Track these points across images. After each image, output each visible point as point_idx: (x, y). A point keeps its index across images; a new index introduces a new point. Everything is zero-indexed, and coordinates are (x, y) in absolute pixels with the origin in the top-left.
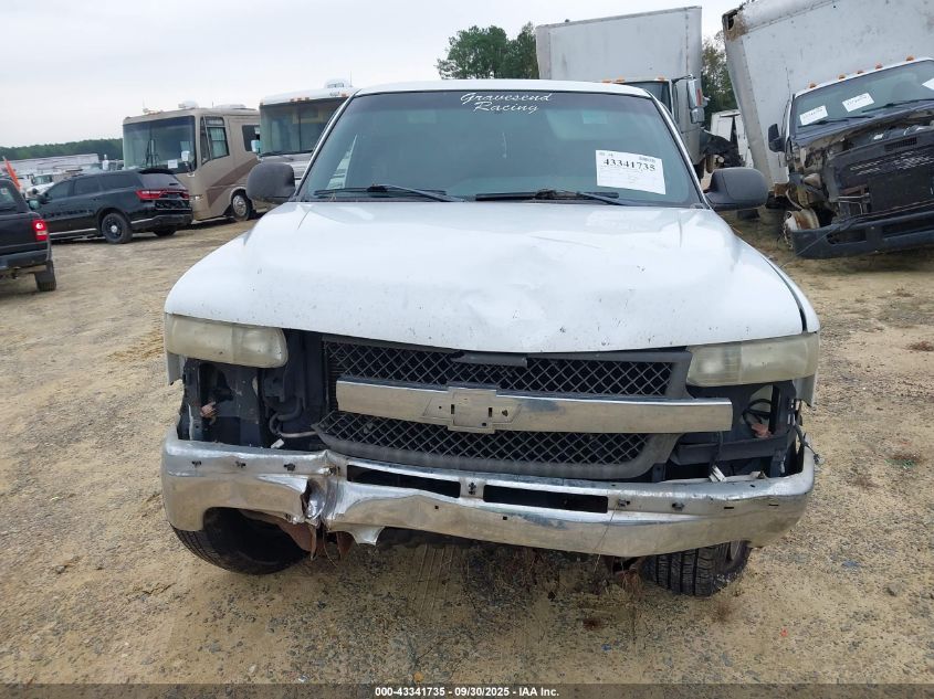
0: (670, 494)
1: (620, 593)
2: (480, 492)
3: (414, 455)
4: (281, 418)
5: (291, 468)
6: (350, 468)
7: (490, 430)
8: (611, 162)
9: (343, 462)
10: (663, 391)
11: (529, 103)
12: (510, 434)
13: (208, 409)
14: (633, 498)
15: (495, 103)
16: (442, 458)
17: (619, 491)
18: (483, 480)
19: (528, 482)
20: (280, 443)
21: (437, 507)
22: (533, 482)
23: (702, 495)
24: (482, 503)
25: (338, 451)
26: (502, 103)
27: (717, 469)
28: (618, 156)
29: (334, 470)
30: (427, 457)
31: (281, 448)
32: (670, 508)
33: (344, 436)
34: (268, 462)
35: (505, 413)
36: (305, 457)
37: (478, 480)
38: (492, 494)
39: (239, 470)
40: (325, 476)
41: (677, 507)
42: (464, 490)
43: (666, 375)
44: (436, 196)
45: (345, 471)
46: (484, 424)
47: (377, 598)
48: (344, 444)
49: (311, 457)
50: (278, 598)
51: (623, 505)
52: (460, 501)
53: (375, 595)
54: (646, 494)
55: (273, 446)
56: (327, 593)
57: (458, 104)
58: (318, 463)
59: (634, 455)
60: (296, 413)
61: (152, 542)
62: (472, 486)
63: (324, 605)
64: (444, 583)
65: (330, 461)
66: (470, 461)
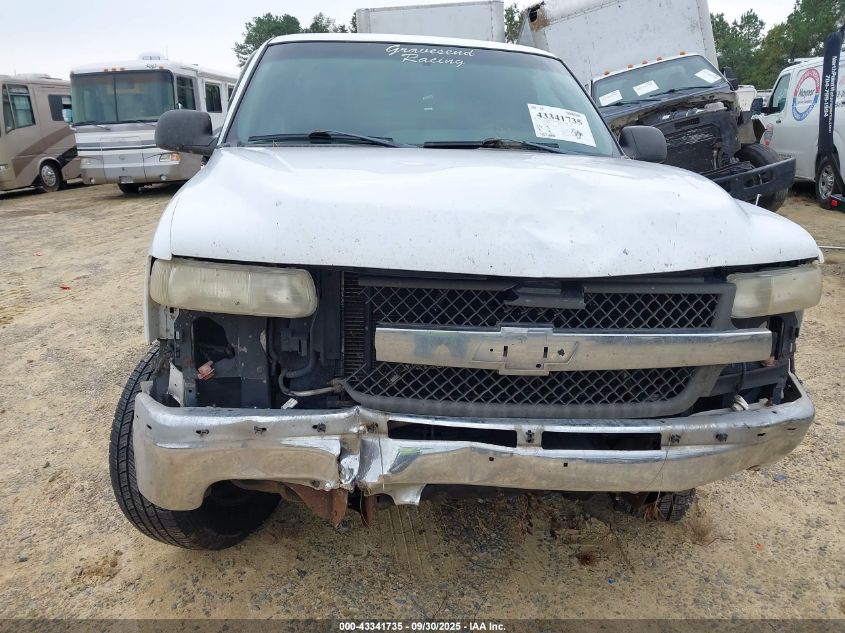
0: (713, 426)
1: (600, 527)
2: (538, 439)
3: (456, 405)
4: (291, 375)
5: (320, 428)
6: (390, 423)
7: (544, 372)
8: (543, 115)
9: (382, 419)
10: (709, 323)
11: (455, 58)
12: (560, 375)
13: (206, 369)
14: (683, 432)
15: (421, 56)
16: (488, 407)
17: (670, 427)
18: (539, 427)
19: (584, 425)
20: (292, 403)
21: (491, 459)
22: (589, 425)
23: (740, 424)
24: (541, 452)
25: (370, 407)
26: (429, 56)
27: (742, 399)
28: (547, 109)
29: (372, 428)
30: (471, 406)
31: (295, 407)
32: (713, 439)
33: (376, 391)
34: (294, 424)
35: (561, 352)
36: (336, 415)
37: (535, 427)
38: (551, 441)
39: (258, 436)
40: (359, 434)
41: (720, 437)
42: (520, 438)
43: (713, 306)
44: (387, 142)
45: (385, 427)
46: (538, 366)
47: (357, 558)
48: (377, 399)
49: (343, 415)
50: (250, 571)
51: (675, 440)
52: (519, 451)
53: (355, 556)
54: (693, 427)
55: (285, 407)
56: (302, 559)
57: (385, 56)
58: (352, 421)
59: (680, 389)
60: (308, 368)
61: (74, 526)
62: (530, 434)
63: (305, 573)
64: (421, 532)
65: (363, 419)
66: (519, 408)
